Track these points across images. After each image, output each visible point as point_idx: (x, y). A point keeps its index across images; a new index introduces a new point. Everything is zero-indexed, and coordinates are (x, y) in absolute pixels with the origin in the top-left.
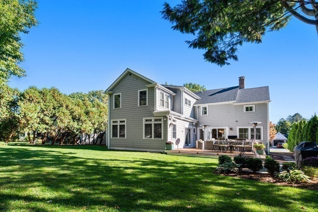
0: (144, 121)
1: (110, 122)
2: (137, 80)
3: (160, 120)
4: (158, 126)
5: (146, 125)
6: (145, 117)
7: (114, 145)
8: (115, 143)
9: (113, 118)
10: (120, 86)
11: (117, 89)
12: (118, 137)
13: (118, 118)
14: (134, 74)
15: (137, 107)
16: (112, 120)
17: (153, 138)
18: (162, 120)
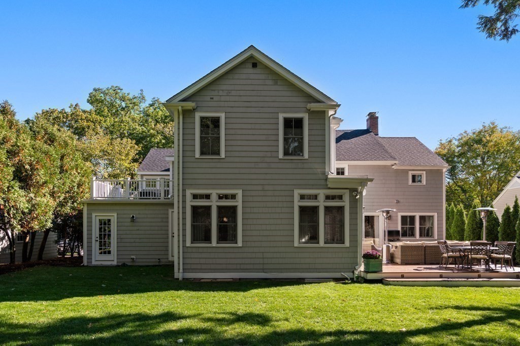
0: (296, 198)
1: (184, 196)
2: (276, 84)
3: (340, 197)
4: (335, 213)
5: (303, 209)
6: (300, 186)
7: (199, 267)
8: (202, 261)
9: (192, 186)
10: (221, 93)
11: (208, 98)
12: (214, 243)
13: (214, 186)
14: (266, 67)
15: (276, 160)
16: (189, 193)
17: (322, 243)
18: (347, 198)
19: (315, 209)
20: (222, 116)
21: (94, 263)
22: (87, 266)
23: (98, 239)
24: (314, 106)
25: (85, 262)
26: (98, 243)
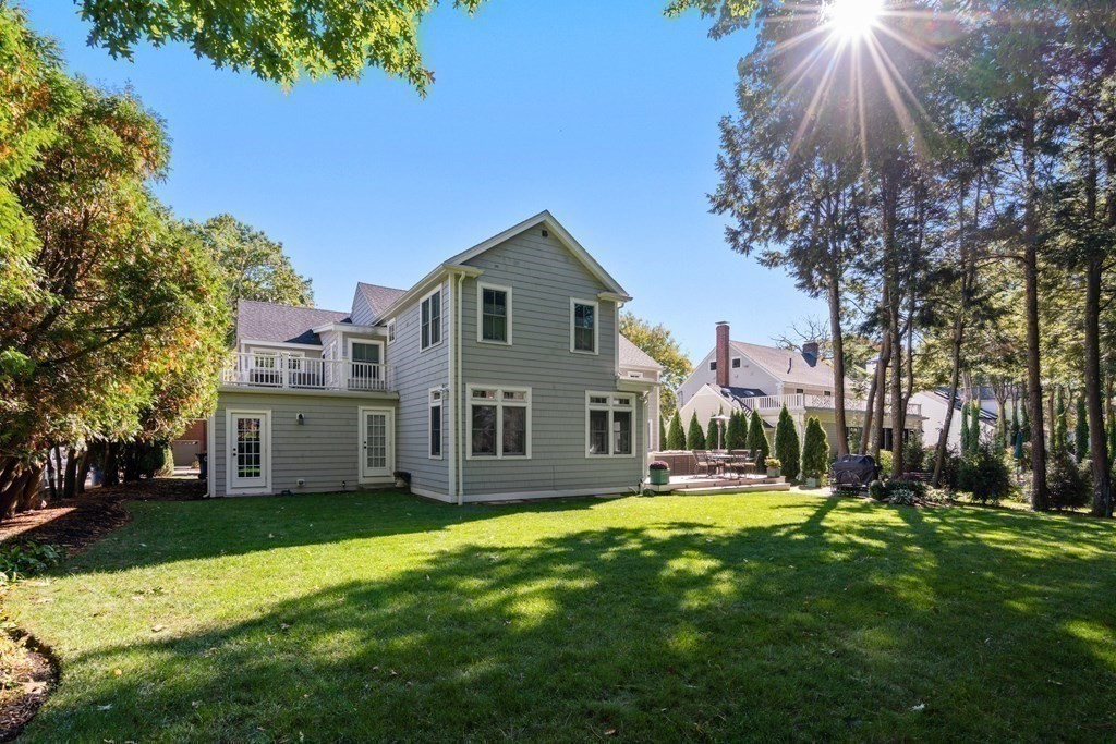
0: (588, 400)
1: (464, 392)
5: (594, 414)
6: (591, 387)
8: (486, 479)
9: (473, 379)
10: (507, 261)
11: (492, 266)
12: (500, 455)
14: (557, 240)
15: (567, 353)
16: (470, 387)
17: (611, 454)
18: (633, 402)
19: (604, 414)
20: (509, 291)
21: (229, 492)
22: (217, 498)
23: (236, 452)
24: (604, 295)
25: (212, 491)
26: (236, 459)
